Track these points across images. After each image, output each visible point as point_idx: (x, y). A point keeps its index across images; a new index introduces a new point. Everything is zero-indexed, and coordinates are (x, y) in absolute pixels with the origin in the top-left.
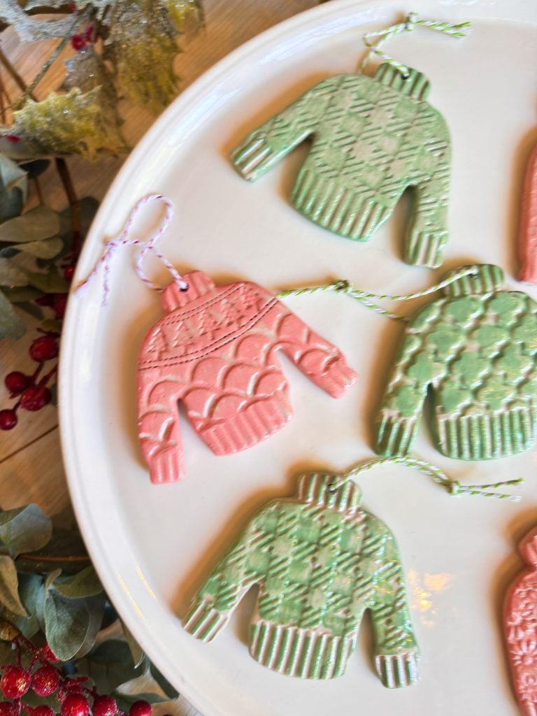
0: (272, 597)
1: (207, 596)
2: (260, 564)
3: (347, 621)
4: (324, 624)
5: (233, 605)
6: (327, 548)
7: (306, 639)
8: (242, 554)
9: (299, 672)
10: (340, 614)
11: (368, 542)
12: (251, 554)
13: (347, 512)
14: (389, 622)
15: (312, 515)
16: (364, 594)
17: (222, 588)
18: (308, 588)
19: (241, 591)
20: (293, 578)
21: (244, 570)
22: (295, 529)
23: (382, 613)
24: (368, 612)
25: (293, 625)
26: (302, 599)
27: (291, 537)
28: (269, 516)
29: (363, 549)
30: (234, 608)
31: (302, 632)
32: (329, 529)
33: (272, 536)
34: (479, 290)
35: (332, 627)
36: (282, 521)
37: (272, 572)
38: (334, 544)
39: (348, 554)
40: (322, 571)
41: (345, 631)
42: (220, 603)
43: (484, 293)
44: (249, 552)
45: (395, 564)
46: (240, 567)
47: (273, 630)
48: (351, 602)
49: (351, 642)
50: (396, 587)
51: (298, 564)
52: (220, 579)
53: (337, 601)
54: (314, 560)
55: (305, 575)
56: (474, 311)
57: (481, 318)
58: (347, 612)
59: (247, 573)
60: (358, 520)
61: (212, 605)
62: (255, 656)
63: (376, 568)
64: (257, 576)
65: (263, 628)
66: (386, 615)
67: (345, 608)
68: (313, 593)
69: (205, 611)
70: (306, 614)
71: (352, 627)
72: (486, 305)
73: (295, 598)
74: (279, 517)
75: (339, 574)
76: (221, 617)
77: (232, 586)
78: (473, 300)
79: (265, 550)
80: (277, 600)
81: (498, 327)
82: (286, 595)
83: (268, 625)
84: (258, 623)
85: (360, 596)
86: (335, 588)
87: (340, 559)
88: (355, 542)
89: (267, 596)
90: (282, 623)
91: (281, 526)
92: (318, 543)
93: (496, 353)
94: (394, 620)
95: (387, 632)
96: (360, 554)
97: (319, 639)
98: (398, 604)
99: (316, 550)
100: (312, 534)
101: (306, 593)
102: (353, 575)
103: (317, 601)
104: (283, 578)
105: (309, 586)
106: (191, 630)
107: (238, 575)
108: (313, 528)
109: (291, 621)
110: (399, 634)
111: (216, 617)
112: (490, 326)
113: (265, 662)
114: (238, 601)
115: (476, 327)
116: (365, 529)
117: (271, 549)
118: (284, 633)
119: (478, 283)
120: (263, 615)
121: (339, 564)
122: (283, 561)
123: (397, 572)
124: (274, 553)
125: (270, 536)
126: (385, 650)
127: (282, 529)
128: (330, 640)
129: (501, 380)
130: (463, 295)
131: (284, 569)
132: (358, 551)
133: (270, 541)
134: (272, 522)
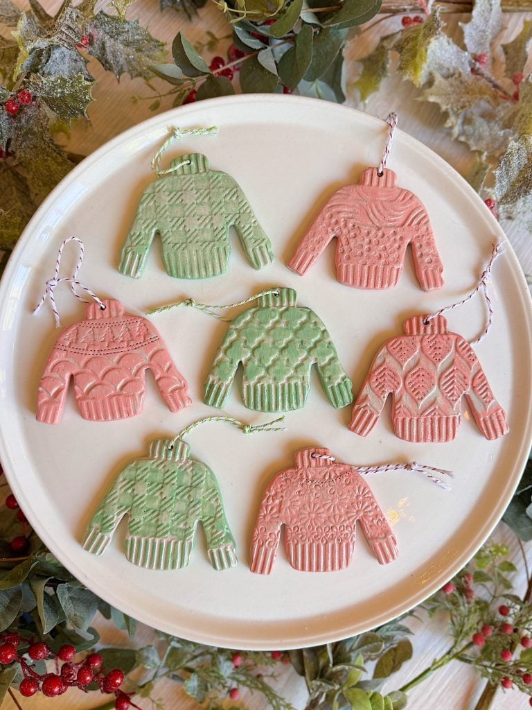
0: (137, 520)
1: (96, 525)
2: (127, 501)
3: (186, 530)
4: (171, 534)
5: (113, 529)
6: (169, 485)
7: (161, 545)
8: (115, 496)
9: (158, 566)
10: (181, 526)
11: (195, 478)
12: (121, 495)
13: (180, 461)
14: (213, 527)
15: (158, 466)
16: (195, 511)
17: (104, 519)
18: (159, 512)
19: (117, 520)
20: (149, 507)
21: (116, 506)
22: (147, 477)
23: (208, 522)
24: (201, 523)
25: (151, 537)
26: (156, 519)
27: (146, 481)
28: (130, 470)
29: (192, 483)
30: (113, 531)
31: (157, 541)
32: (169, 473)
33: (133, 482)
34: (278, 304)
35: (177, 535)
36: (139, 472)
37: (135, 505)
38: (174, 481)
39: (183, 487)
40: (166, 500)
41: (186, 536)
42: (104, 528)
43: (282, 306)
44: (120, 494)
45: (213, 491)
46: (115, 504)
47: (139, 542)
48: (187, 517)
49: (191, 543)
50: (215, 505)
51: (152, 498)
52: (102, 514)
53: (178, 518)
54: (162, 493)
55: (156, 504)
56: (273, 318)
57: (277, 322)
58: (186, 524)
59: (119, 508)
60: (188, 465)
61: (99, 531)
62: (130, 560)
63: (201, 494)
64: (126, 508)
65: (132, 541)
66: (210, 523)
67: (184, 522)
68: (162, 515)
69: (95, 535)
70: (158, 529)
71: (191, 533)
72: (281, 314)
73: (151, 520)
74: (137, 470)
75: (178, 500)
76: (106, 538)
77: (111, 516)
78: (273, 310)
79: (130, 491)
80: (140, 522)
81: (287, 329)
82: (145, 518)
83: (136, 538)
84: (130, 539)
85: (193, 513)
86: (176, 510)
87: (177, 491)
88: (186, 480)
89: (134, 520)
90: (145, 536)
91: (138, 475)
92: (163, 483)
93: (283, 345)
94: (216, 526)
95: (212, 534)
96: (191, 486)
97: (169, 544)
98: (219, 515)
99: (162, 487)
100: (159, 478)
101: (158, 515)
102: (187, 500)
103: (165, 520)
104: (142, 508)
105: (160, 511)
106: (87, 549)
107: (113, 510)
108: (159, 474)
109: (150, 534)
110: (221, 534)
111: (102, 538)
112: (281, 328)
113: (136, 563)
114: (116, 526)
115: (273, 327)
116: (192, 470)
117: (133, 490)
118: (146, 542)
119: (278, 299)
120: (131, 533)
121: (177, 494)
122: (141, 497)
123: (216, 495)
124: (135, 492)
125: (132, 483)
126: (212, 546)
127: (140, 477)
128: (176, 543)
129: (285, 363)
130: (267, 307)
131: (143, 502)
132: (189, 484)
133: (132, 485)
134: (133, 473)
